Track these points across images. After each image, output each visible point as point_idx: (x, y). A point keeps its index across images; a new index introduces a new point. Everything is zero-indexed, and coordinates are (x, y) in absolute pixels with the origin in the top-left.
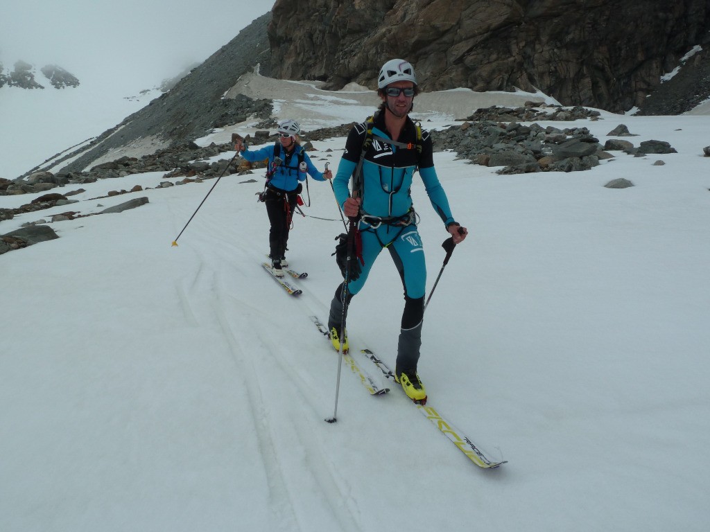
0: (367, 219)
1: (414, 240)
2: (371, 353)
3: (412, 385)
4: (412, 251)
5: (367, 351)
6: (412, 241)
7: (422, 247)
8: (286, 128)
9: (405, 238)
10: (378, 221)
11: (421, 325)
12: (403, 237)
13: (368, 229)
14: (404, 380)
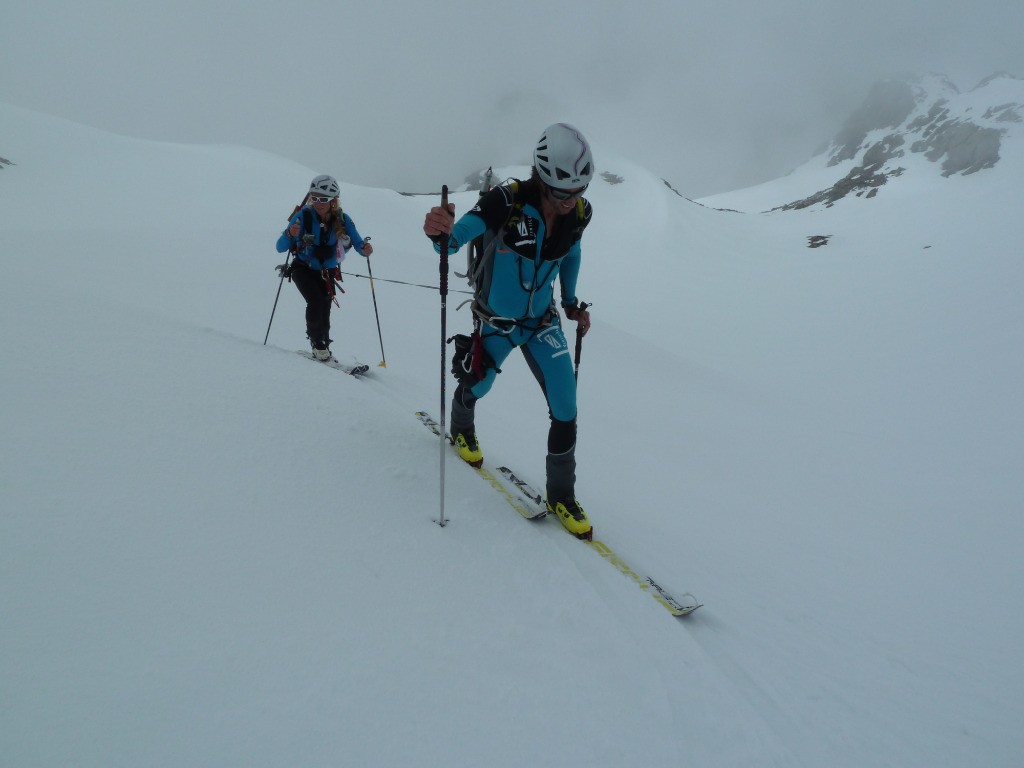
0: (496, 322)
1: (554, 340)
2: (509, 471)
3: (571, 517)
4: (554, 356)
5: (504, 469)
6: (552, 342)
7: (566, 348)
8: (324, 187)
9: (542, 337)
10: (510, 323)
11: (574, 450)
12: (539, 336)
13: (496, 333)
14: (561, 511)
